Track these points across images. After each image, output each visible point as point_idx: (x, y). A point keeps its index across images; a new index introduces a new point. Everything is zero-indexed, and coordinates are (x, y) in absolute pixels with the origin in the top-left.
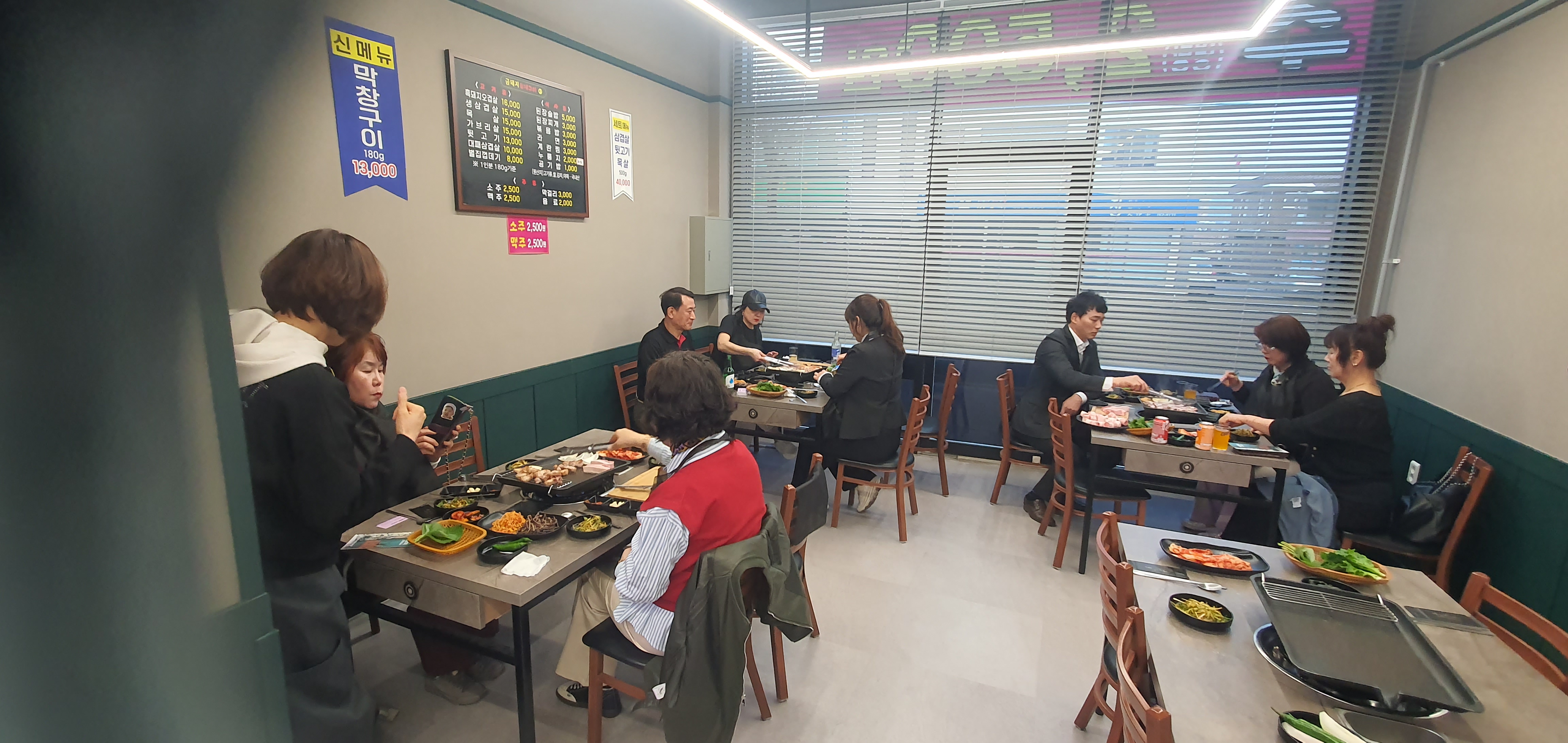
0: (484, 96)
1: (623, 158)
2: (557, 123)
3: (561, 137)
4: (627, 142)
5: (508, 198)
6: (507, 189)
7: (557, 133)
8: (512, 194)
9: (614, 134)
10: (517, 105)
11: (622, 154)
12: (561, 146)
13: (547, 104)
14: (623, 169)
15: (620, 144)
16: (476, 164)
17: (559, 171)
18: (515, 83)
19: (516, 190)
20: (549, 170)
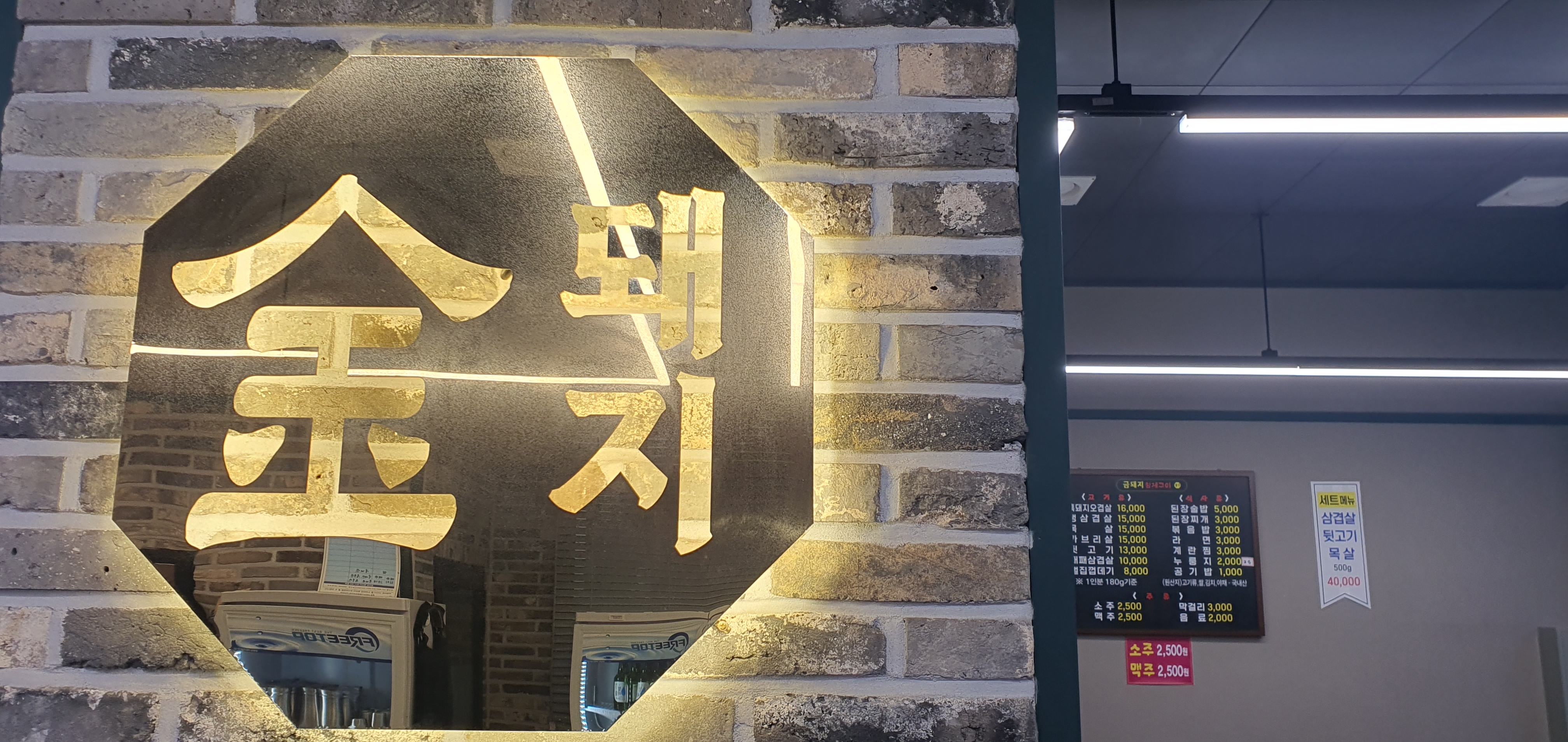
0: (1093, 507)
1: (1342, 547)
2: (1206, 519)
3: (1212, 534)
4: (1351, 521)
5: (1124, 617)
6: (1124, 606)
7: (1205, 530)
8: (1131, 611)
9: (1321, 515)
10: (1141, 508)
11: (1340, 540)
12: (1213, 546)
13: (1189, 498)
14: (1342, 561)
15: (1333, 527)
16: (1079, 581)
17: (1208, 578)
18: (1137, 484)
19: (1138, 606)
20: (1193, 577)
